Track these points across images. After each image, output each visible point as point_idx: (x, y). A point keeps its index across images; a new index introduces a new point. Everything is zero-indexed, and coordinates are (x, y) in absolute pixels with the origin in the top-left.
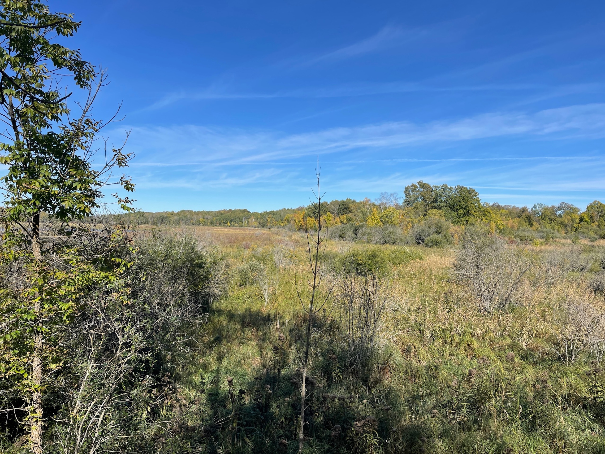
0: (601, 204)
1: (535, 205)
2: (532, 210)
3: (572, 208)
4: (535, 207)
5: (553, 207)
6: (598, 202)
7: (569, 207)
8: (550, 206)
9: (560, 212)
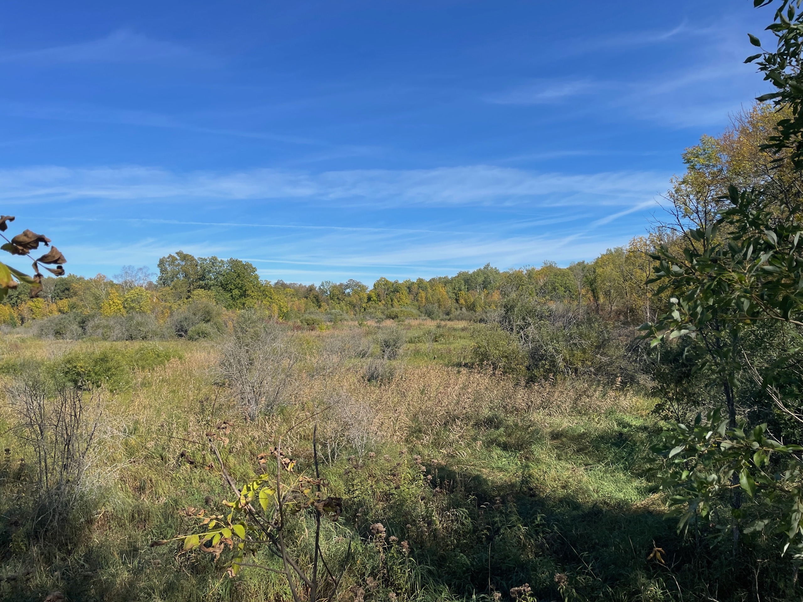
0: (387, 281)
1: (323, 283)
2: (320, 288)
3: (359, 286)
4: (322, 285)
5: (341, 285)
6: (384, 278)
7: (358, 285)
8: (338, 284)
9: (348, 290)
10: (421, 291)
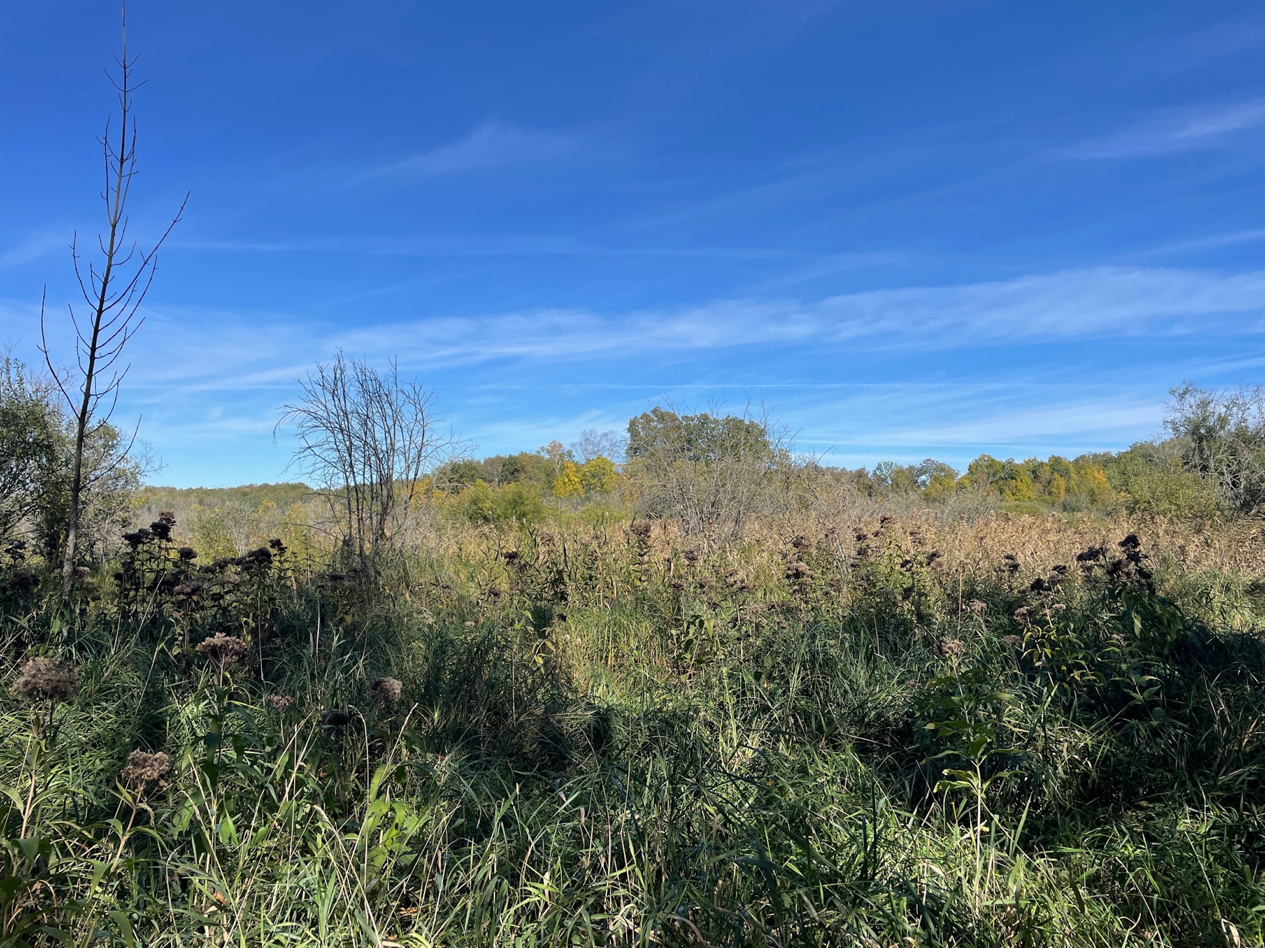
0: (992, 460)
1: (880, 465)
4: (879, 468)
5: (911, 468)
7: (941, 468)
8: (905, 467)
9: (923, 477)
10: (1056, 475)
